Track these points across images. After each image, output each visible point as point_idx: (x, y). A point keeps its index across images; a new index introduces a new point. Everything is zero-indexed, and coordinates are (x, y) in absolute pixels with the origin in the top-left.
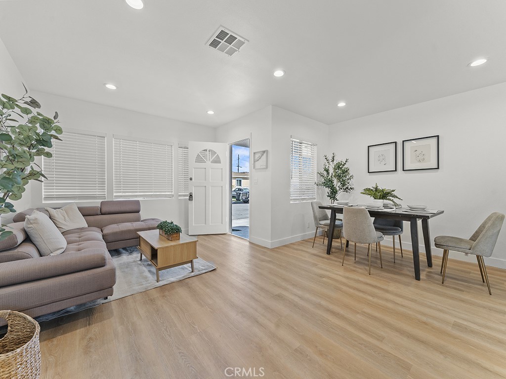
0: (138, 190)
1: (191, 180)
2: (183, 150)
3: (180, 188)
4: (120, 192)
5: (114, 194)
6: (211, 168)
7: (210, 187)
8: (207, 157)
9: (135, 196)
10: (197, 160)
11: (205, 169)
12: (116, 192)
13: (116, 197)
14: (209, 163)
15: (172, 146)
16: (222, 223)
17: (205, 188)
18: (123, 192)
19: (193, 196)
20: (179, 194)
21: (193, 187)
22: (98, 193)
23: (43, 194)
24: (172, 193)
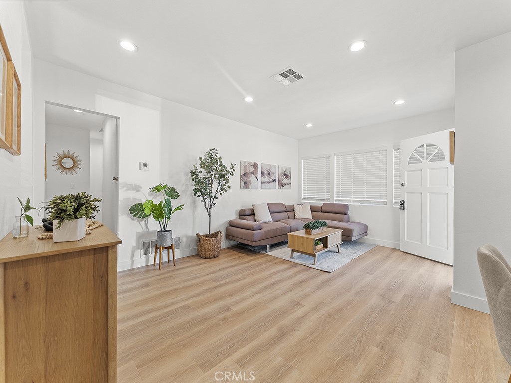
1: (403, 186)
2: (399, 152)
3: (396, 195)
4: (339, 197)
5: (335, 199)
6: (430, 169)
7: (428, 194)
8: (423, 154)
9: (350, 201)
10: (411, 160)
11: (420, 171)
12: (337, 197)
13: (336, 200)
14: (426, 162)
15: (386, 150)
16: (447, 249)
17: (420, 195)
18: (342, 197)
19: (406, 205)
20: (394, 201)
21: (406, 194)
22: (326, 197)
23: (302, 196)
24: (386, 201)
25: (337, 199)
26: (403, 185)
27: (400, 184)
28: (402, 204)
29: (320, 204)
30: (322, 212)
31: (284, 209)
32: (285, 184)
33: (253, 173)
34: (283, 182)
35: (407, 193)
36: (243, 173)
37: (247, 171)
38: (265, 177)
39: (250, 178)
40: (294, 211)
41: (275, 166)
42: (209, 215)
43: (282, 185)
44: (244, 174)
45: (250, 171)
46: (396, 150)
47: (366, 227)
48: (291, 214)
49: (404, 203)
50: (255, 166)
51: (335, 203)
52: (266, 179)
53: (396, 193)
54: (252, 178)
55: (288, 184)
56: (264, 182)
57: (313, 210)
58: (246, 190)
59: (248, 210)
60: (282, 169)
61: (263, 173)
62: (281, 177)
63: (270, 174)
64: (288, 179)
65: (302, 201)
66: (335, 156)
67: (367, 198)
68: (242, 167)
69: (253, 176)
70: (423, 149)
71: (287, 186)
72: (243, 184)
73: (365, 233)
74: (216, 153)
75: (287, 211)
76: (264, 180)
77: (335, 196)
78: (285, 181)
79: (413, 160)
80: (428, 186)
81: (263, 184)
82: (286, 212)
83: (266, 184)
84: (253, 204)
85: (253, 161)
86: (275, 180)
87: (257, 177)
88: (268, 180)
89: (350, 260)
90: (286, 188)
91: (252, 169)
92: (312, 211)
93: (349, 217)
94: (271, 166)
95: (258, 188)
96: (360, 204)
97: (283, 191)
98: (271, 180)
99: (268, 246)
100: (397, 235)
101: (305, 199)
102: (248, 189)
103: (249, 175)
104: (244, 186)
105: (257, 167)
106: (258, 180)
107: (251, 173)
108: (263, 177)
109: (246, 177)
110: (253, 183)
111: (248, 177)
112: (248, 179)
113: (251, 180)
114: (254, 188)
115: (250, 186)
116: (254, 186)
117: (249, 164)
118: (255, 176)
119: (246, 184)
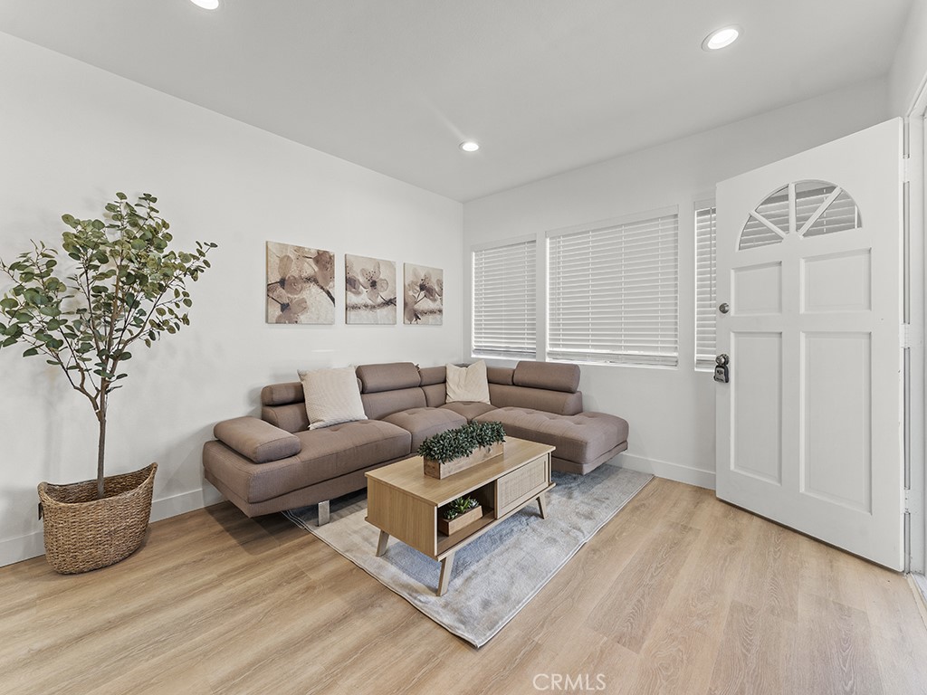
0: (590, 343)
1: (724, 312)
2: (711, 220)
3: (703, 339)
4: (558, 345)
5: (548, 349)
6: (808, 259)
7: (803, 336)
8: (787, 221)
9: (584, 356)
10: (748, 234)
11: (776, 268)
12: (552, 345)
13: (550, 354)
14: (795, 237)
15: (676, 216)
16: (871, 512)
17: (776, 339)
18: (564, 346)
19: (732, 367)
20: (697, 356)
21: (732, 335)
22: (527, 345)
23: (473, 343)
24: (675, 354)
25: (554, 351)
26: (723, 309)
27: (716, 309)
28: (722, 366)
29: (509, 362)
30: (514, 384)
31: (417, 378)
32: (425, 313)
33: (316, 282)
34: (416, 307)
35: (738, 334)
36: (275, 278)
37: (293, 272)
38: (358, 293)
39: (305, 295)
40: (445, 382)
41: (391, 265)
42: (101, 416)
43: (414, 315)
44: (282, 282)
45: (304, 275)
46: (700, 214)
47: (624, 427)
48: (433, 391)
49: (727, 362)
50: (324, 260)
51: (548, 360)
52: (364, 297)
53: (703, 332)
54: (312, 294)
55: (432, 312)
56: (355, 307)
57: (494, 378)
58: (286, 330)
59: (287, 386)
60: (415, 274)
61: (350, 283)
62: (411, 293)
63: (374, 284)
64: (435, 300)
65: (473, 356)
66: (548, 240)
67: (627, 348)
68: (275, 261)
69: (314, 289)
70: (787, 206)
71: (430, 318)
72: (276, 311)
73: (623, 444)
74: (152, 209)
75: (425, 380)
76: (353, 299)
77: (548, 342)
78: (425, 304)
79: (755, 234)
80: (802, 311)
81: (352, 314)
82: (420, 386)
83: (363, 312)
84: (302, 370)
85: (314, 246)
86: (391, 302)
87: (328, 293)
88: (370, 302)
89: (571, 554)
90: (426, 324)
91: (310, 268)
92: (489, 382)
93: (580, 398)
94: (378, 264)
95: (331, 323)
96: (608, 364)
97: (416, 329)
98: (379, 300)
99: (324, 506)
100: (708, 451)
101: (478, 350)
102: (295, 325)
103: (300, 286)
104: (280, 317)
105: (329, 266)
106: (333, 300)
107: (308, 279)
108: (353, 292)
109: (288, 292)
110: (313, 309)
111: (294, 291)
112: (296, 297)
113: (307, 300)
114: (320, 322)
115: (302, 318)
116: (318, 319)
117: (301, 253)
118: (322, 288)
119: (287, 312)
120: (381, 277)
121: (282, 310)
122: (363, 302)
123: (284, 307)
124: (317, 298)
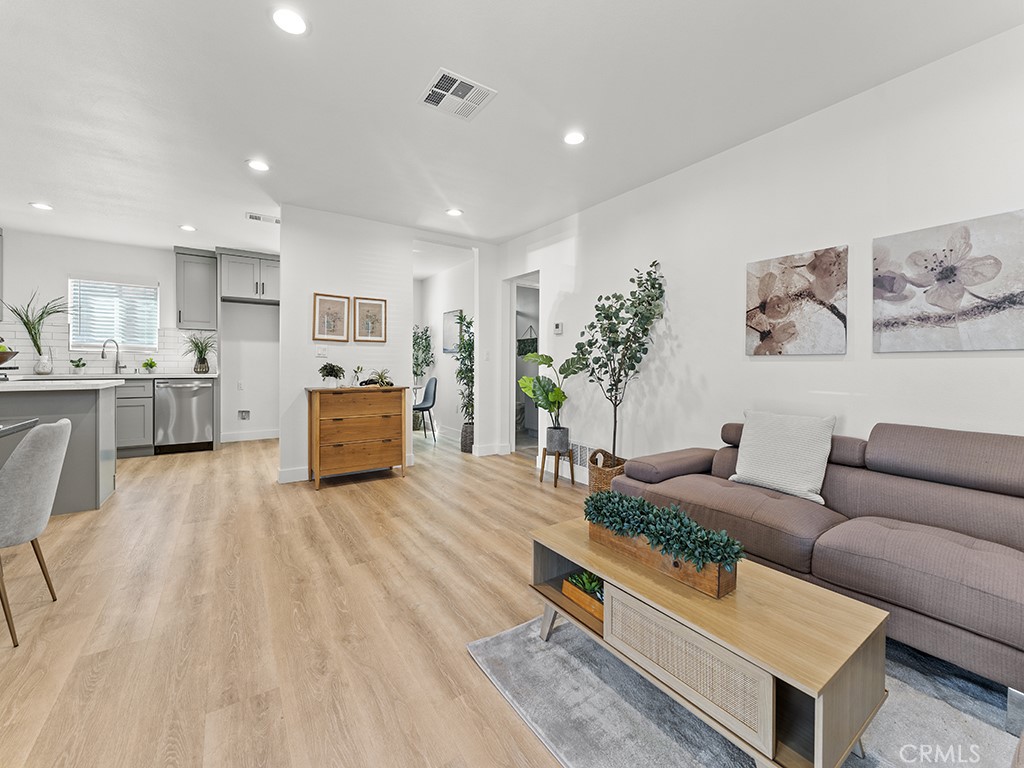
33: (811, 296)
36: (756, 301)
37: (778, 290)
39: (793, 317)
44: (763, 307)
45: (793, 290)
50: (826, 262)
52: (918, 303)
54: (807, 314)
56: (889, 324)
58: (768, 363)
61: (884, 285)
63: (948, 274)
68: (756, 284)
69: (808, 306)
72: (756, 341)
85: (806, 249)
87: (833, 309)
88: (934, 311)
91: (802, 279)
95: (842, 353)
102: (779, 357)
103: (786, 307)
104: (759, 347)
105: (834, 268)
106: (842, 318)
107: (799, 296)
108: (889, 299)
109: (770, 317)
110: (806, 335)
111: (780, 315)
112: (780, 321)
113: (796, 324)
114: (816, 351)
115: (789, 347)
116: (813, 347)
117: (789, 264)
118: (822, 303)
119: (767, 341)
120: (975, 253)
121: (762, 339)
122: (917, 312)
123: (765, 336)
124: (813, 319)
